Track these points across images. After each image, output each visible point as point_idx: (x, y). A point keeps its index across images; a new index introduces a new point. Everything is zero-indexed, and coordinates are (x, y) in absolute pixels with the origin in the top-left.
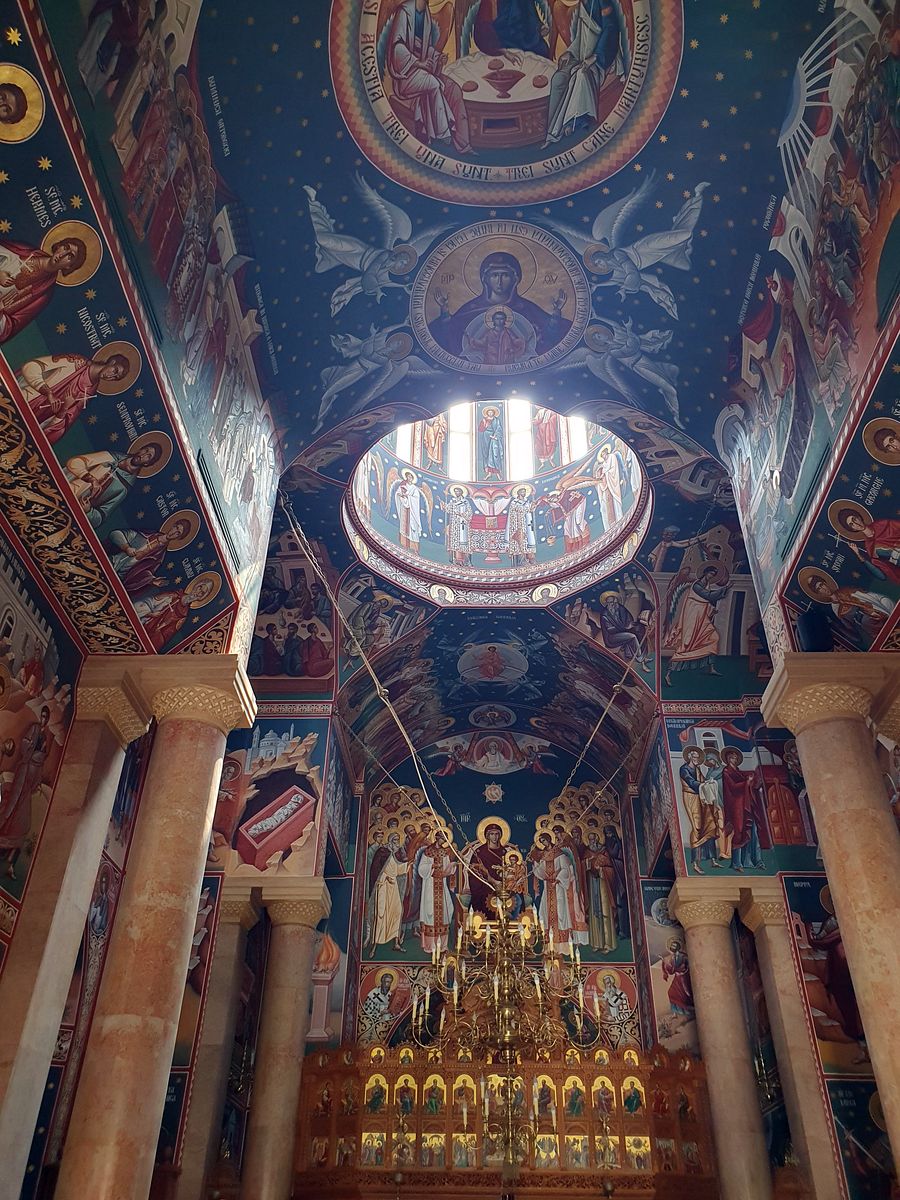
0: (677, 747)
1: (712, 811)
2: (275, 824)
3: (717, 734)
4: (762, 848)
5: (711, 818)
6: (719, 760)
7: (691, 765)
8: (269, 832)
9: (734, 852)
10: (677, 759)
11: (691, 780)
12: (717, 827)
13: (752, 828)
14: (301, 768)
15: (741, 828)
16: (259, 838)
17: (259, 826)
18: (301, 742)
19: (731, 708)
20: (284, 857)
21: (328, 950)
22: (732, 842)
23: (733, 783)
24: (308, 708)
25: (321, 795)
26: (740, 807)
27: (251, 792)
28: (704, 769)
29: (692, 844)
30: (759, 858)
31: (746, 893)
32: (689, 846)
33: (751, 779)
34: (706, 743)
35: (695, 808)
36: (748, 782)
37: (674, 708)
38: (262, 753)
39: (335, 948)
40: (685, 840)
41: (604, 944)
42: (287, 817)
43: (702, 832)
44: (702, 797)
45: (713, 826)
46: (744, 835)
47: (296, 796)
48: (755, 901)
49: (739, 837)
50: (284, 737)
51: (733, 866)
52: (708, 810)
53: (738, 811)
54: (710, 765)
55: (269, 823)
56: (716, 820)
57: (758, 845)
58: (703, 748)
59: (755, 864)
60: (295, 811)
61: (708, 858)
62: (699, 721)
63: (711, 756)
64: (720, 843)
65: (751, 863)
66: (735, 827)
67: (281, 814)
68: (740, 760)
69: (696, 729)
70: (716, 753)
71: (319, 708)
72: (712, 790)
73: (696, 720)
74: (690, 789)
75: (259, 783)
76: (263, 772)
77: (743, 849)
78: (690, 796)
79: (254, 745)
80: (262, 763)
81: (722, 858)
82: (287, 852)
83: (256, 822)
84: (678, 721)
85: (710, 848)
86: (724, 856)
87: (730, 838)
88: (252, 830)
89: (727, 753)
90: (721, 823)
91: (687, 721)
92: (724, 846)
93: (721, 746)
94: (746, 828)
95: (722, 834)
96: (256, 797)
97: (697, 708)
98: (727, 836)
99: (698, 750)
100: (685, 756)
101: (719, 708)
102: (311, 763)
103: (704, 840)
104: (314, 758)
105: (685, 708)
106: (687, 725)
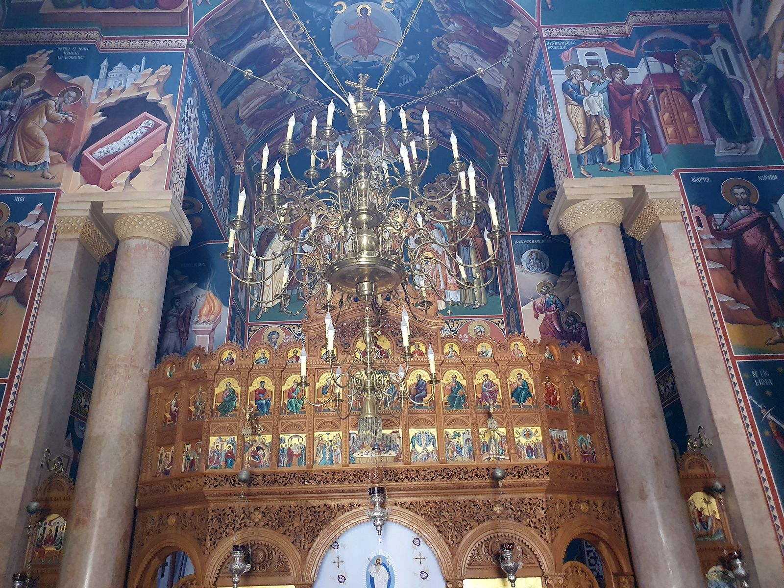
0: (558, 65)
1: (598, 121)
2: (122, 147)
3: (601, 54)
4: (652, 152)
5: (597, 127)
6: (603, 75)
7: (574, 81)
8: (116, 154)
9: (622, 156)
10: (558, 77)
11: (574, 94)
12: (604, 135)
13: (641, 136)
14: (153, 96)
15: (629, 134)
16: (103, 161)
17: (105, 149)
18: (153, 73)
19: (614, 29)
20: (132, 177)
21: (210, 305)
22: (621, 148)
23: (619, 96)
24: (161, 43)
25: (174, 120)
26: (627, 116)
27: (98, 119)
28: (588, 84)
29: (577, 150)
30: (650, 161)
31: (640, 191)
32: (575, 152)
33: (637, 91)
34: (589, 62)
35: (580, 118)
36: (635, 95)
37: (555, 32)
38: (110, 84)
39: (217, 302)
40: (570, 147)
41: (474, 300)
42: (136, 140)
43: (587, 140)
44: (587, 108)
45: (599, 134)
46: (633, 142)
47: (146, 121)
48: (650, 197)
49: (628, 143)
50: (134, 68)
51: (623, 168)
52: (594, 120)
53: (626, 120)
54: (594, 81)
55: (117, 146)
56: (602, 129)
57: (649, 150)
58: (586, 66)
59: (646, 166)
60: (145, 135)
61: (595, 162)
62: (581, 42)
63: (594, 72)
64: (608, 148)
65: (641, 166)
66: (623, 134)
67: (129, 138)
68: (626, 75)
69: (578, 49)
70: (601, 70)
71: (174, 43)
72: (597, 103)
73: (578, 42)
74: (573, 102)
75: (105, 111)
76: (112, 100)
77: (633, 155)
78: (574, 108)
79: (102, 76)
80: (109, 93)
81: (610, 163)
82: (135, 172)
83: (102, 146)
84: (559, 43)
85: (597, 154)
86: (612, 160)
87: (618, 145)
88: (96, 153)
89: (611, 70)
90: (608, 131)
91: (569, 43)
92: (612, 152)
93: (605, 64)
94: (634, 135)
95: (610, 141)
96: (102, 124)
97: (579, 31)
98: (614, 143)
99: (581, 68)
100: (568, 72)
101: (602, 30)
102: (164, 92)
103: (590, 147)
104: (166, 87)
105: (567, 31)
106: (569, 47)
